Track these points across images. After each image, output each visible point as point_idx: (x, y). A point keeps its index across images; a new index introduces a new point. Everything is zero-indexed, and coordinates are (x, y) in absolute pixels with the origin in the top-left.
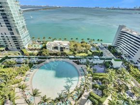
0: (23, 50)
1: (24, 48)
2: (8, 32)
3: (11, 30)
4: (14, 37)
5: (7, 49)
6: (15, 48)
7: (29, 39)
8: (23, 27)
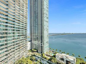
0: (43, 54)
1: (44, 53)
2: (40, 43)
3: (42, 43)
4: (42, 46)
5: (37, 51)
6: (40, 52)
7: (48, 49)
8: (47, 42)
